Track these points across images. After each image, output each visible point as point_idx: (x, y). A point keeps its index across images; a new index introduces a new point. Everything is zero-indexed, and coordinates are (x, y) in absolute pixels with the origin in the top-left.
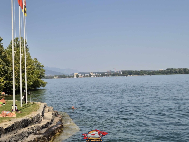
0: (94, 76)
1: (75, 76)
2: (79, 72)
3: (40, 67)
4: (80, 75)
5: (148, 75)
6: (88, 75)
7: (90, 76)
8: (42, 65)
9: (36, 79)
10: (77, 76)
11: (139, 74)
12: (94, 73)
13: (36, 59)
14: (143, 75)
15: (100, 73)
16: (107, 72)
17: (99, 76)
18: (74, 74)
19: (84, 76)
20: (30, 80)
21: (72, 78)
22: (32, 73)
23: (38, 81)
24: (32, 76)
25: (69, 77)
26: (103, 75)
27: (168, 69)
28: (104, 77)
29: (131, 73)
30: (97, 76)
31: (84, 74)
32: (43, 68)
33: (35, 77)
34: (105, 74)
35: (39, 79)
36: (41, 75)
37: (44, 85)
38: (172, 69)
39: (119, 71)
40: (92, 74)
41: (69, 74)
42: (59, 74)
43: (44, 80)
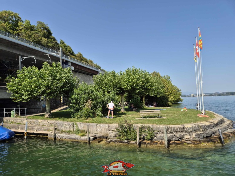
1: (192, 96)
2: (194, 93)
4: (195, 95)
8: (179, 89)
10: (193, 96)
12: (205, 94)
15: (209, 94)
16: (214, 93)
17: (208, 96)
18: (191, 94)
21: (190, 97)
22: (176, 94)
23: (179, 98)
25: (188, 96)
26: (211, 95)
28: (212, 96)
30: (207, 96)
32: (181, 91)
33: (178, 96)
39: (224, 93)
41: (188, 94)
43: (181, 98)
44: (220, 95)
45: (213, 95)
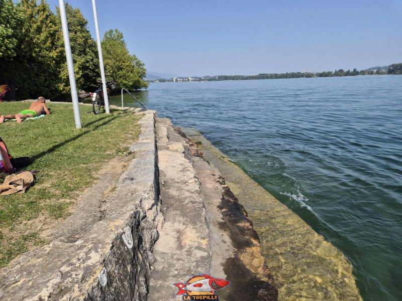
0: (192, 80)
1: (174, 80)
3: (140, 65)
4: (179, 79)
5: (242, 79)
6: (187, 80)
7: (188, 80)
8: (142, 63)
9: (136, 79)
10: (177, 81)
11: (233, 79)
12: (192, 78)
13: (135, 56)
14: (237, 79)
15: (197, 78)
16: (204, 77)
17: (196, 81)
18: (173, 78)
19: (183, 81)
20: (130, 79)
22: (132, 72)
23: (138, 81)
24: (132, 75)
25: (169, 81)
26: (200, 80)
27: (260, 74)
29: (226, 78)
30: (195, 81)
31: (183, 78)
32: (144, 67)
34: (203, 78)
35: (140, 79)
36: (141, 75)
37: (146, 86)
38: (264, 74)
39: (215, 76)
40: (190, 79)
41: (169, 78)
42: (158, 79)
44: (210, 79)
45: (202, 80)
